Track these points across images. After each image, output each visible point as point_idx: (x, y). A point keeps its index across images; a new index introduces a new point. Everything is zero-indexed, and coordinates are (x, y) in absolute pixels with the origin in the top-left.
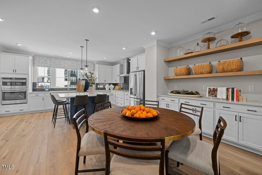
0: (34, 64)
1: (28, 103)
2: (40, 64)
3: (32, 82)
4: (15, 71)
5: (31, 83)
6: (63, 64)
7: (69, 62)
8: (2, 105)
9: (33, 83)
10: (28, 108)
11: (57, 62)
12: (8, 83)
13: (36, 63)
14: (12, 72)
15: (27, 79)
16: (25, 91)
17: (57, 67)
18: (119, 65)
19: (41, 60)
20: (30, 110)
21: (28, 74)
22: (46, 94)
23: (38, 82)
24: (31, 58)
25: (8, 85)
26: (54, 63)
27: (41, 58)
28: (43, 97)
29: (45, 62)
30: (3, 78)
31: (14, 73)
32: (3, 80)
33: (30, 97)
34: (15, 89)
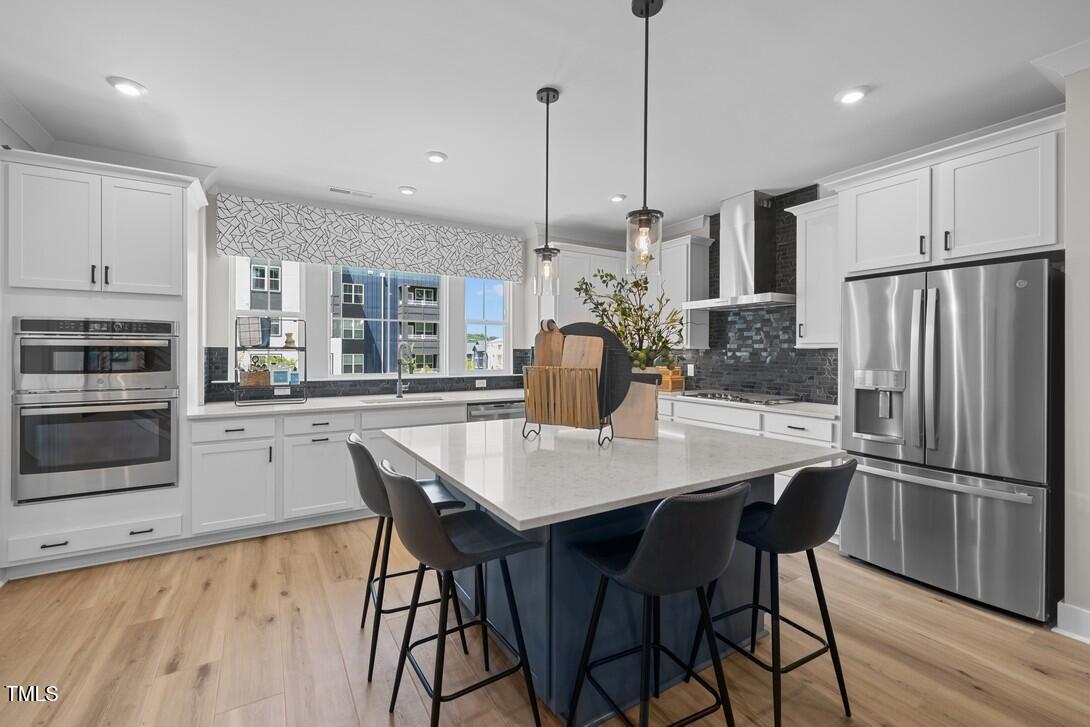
0: (212, 234)
1: (180, 484)
2: (244, 239)
3: (204, 345)
4: (100, 275)
5: (199, 350)
6: (369, 243)
7: (402, 227)
8: (20, 502)
9: (210, 352)
10: (182, 517)
11: (340, 229)
12: (57, 355)
13: (223, 230)
14: (86, 284)
15: (175, 331)
16: (164, 406)
17: (340, 255)
18: (687, 240)
19: (253, 213)
20: (197, 530)
21: (179, 297)
22: (288, 421)
23: (237, 349)
24: (196, 196)
25: (56, 369)
26: (320, 233)
27: (251, 206)
28: (271, 442)
29: (275, 227)
30: (27, 325)
31: (97, 287)
32: (27, 334)
33: (196, 443)
34: (114, 396)
